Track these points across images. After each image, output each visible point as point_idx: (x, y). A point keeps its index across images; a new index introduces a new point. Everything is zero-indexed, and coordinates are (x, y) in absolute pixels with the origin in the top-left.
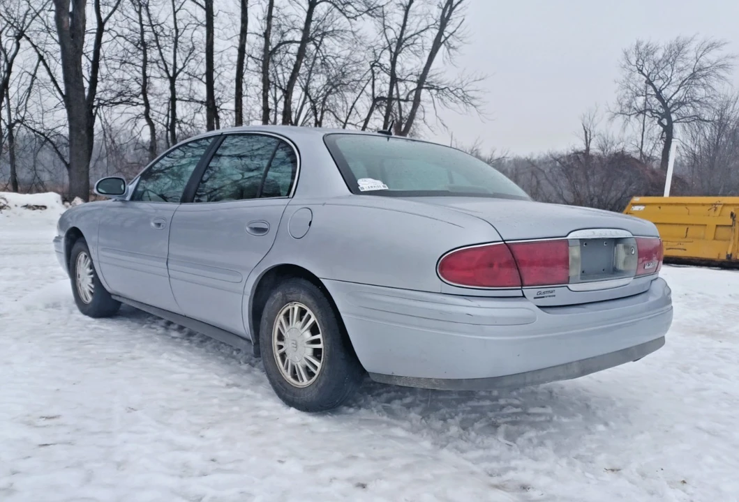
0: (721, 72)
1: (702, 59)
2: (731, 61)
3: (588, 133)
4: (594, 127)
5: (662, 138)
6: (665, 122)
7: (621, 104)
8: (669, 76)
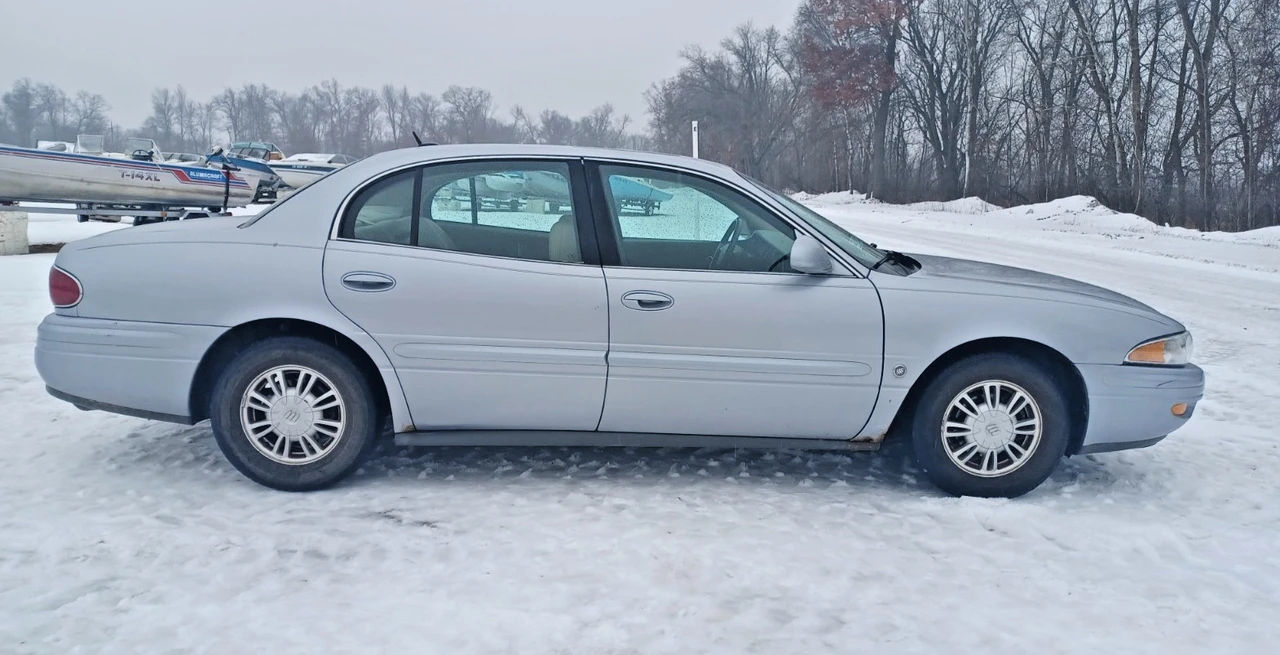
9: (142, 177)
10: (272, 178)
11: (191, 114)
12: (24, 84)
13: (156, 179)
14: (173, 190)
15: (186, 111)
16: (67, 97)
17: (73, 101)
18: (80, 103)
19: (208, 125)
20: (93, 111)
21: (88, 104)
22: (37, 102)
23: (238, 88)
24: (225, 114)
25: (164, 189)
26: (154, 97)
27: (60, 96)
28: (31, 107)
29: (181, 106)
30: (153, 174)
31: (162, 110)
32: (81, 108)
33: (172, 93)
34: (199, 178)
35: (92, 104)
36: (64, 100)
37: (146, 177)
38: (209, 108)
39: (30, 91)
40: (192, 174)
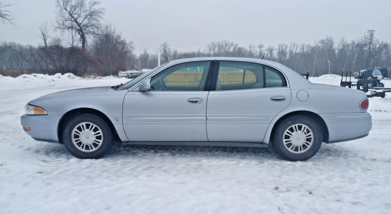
0: (101, 15)
1: (92, 8)
2: (103, 10)
3: (44, 36)
4: (47, 33)
5: (80, 40)
6: (81, 33)
7: (59, 24)
8: (80, 13)
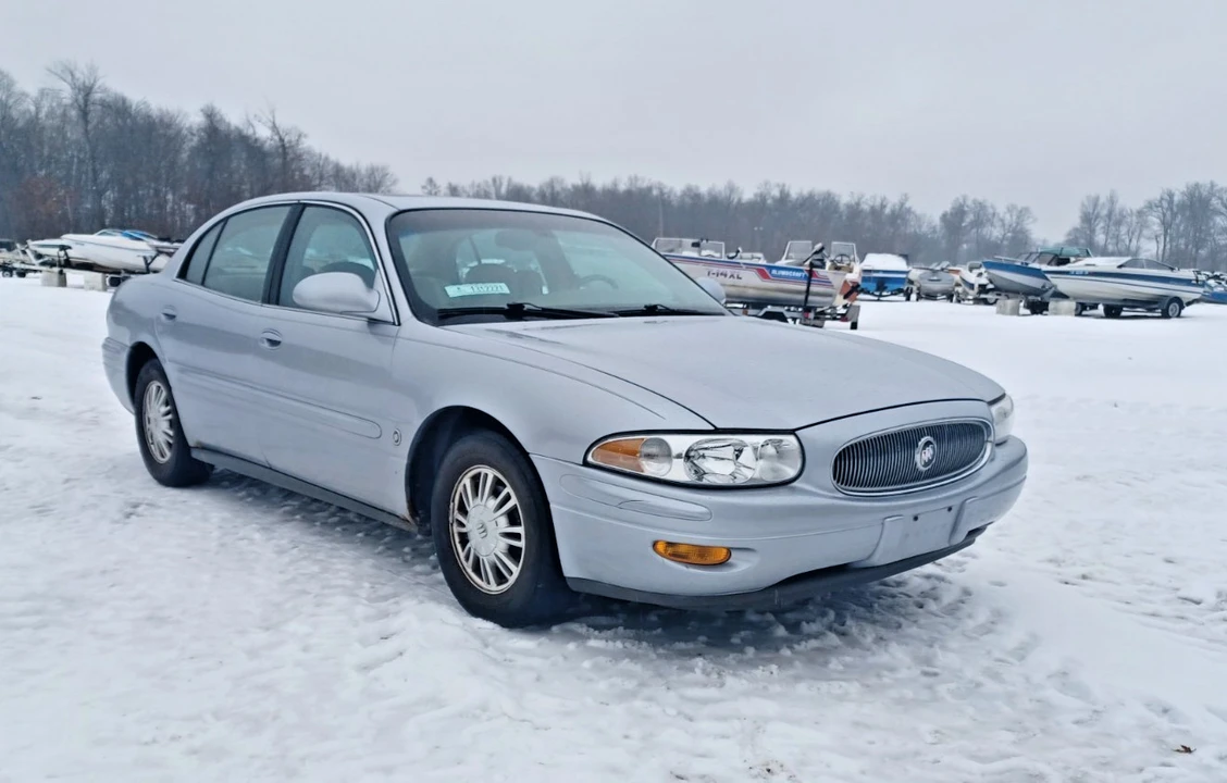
9: (726, 275)
10: (1044, 287)
11: (1119, 223)
12: (961, 201)
13: (739, 278)
14: (754, 288)
15: (1115, 219)
16: (998, 211)
17: (1001, 216)
18: (1008, 217)
19: (1136, 234)
20: (1018, 224)
21: (1014, 218)
22: (969, 218)
23: (1179, 187)
24: (1158, 221)
25: (745, 287)
26: (1083, 205)
27: (991, 211)
28: (963, 225)
29: (1109, 215)
30: (736, 272)
31: (1088, 219)
32: (1007, 222)
33: (1102, 200)
34: (781, 276)
35: (1018, 217)
36: (994, 214)
37: (729, 275)
38: (1140, 213)
39: (966, 209)
40: (774, 272)
